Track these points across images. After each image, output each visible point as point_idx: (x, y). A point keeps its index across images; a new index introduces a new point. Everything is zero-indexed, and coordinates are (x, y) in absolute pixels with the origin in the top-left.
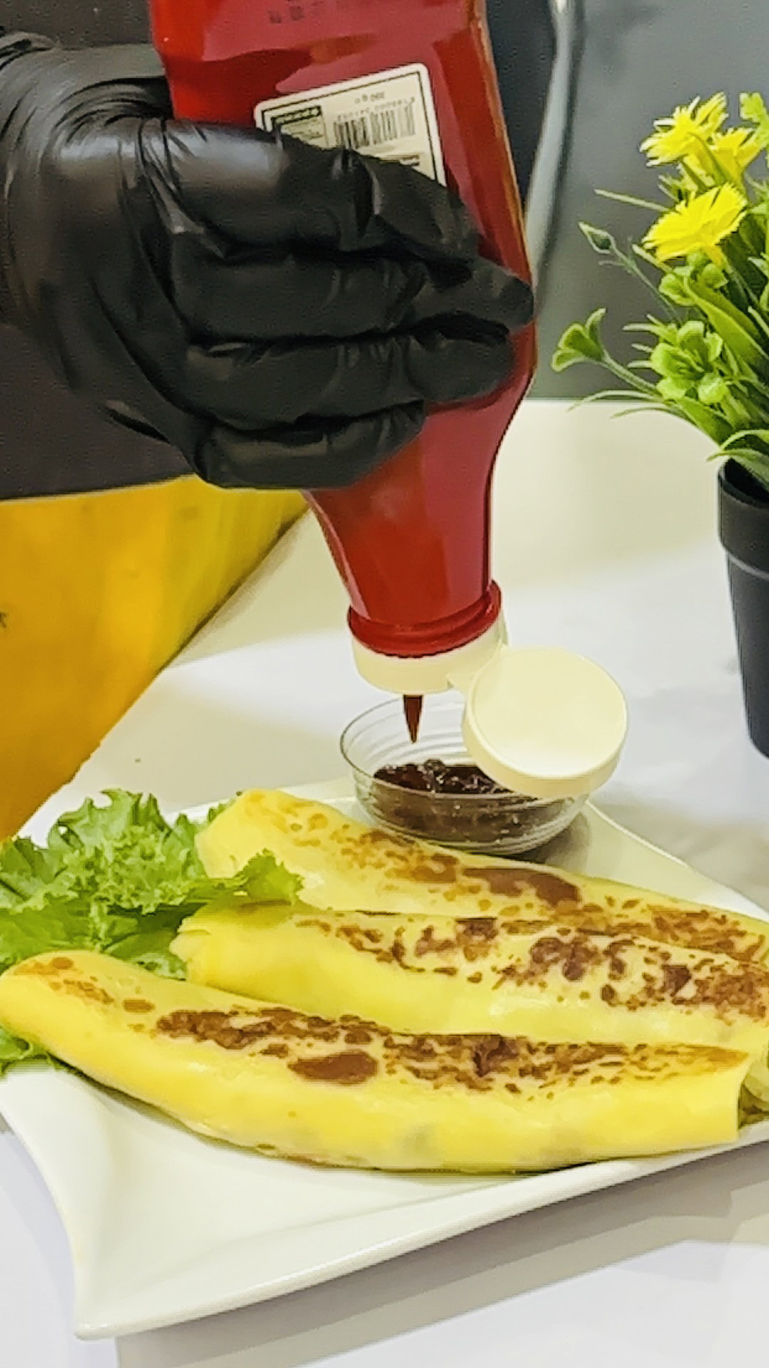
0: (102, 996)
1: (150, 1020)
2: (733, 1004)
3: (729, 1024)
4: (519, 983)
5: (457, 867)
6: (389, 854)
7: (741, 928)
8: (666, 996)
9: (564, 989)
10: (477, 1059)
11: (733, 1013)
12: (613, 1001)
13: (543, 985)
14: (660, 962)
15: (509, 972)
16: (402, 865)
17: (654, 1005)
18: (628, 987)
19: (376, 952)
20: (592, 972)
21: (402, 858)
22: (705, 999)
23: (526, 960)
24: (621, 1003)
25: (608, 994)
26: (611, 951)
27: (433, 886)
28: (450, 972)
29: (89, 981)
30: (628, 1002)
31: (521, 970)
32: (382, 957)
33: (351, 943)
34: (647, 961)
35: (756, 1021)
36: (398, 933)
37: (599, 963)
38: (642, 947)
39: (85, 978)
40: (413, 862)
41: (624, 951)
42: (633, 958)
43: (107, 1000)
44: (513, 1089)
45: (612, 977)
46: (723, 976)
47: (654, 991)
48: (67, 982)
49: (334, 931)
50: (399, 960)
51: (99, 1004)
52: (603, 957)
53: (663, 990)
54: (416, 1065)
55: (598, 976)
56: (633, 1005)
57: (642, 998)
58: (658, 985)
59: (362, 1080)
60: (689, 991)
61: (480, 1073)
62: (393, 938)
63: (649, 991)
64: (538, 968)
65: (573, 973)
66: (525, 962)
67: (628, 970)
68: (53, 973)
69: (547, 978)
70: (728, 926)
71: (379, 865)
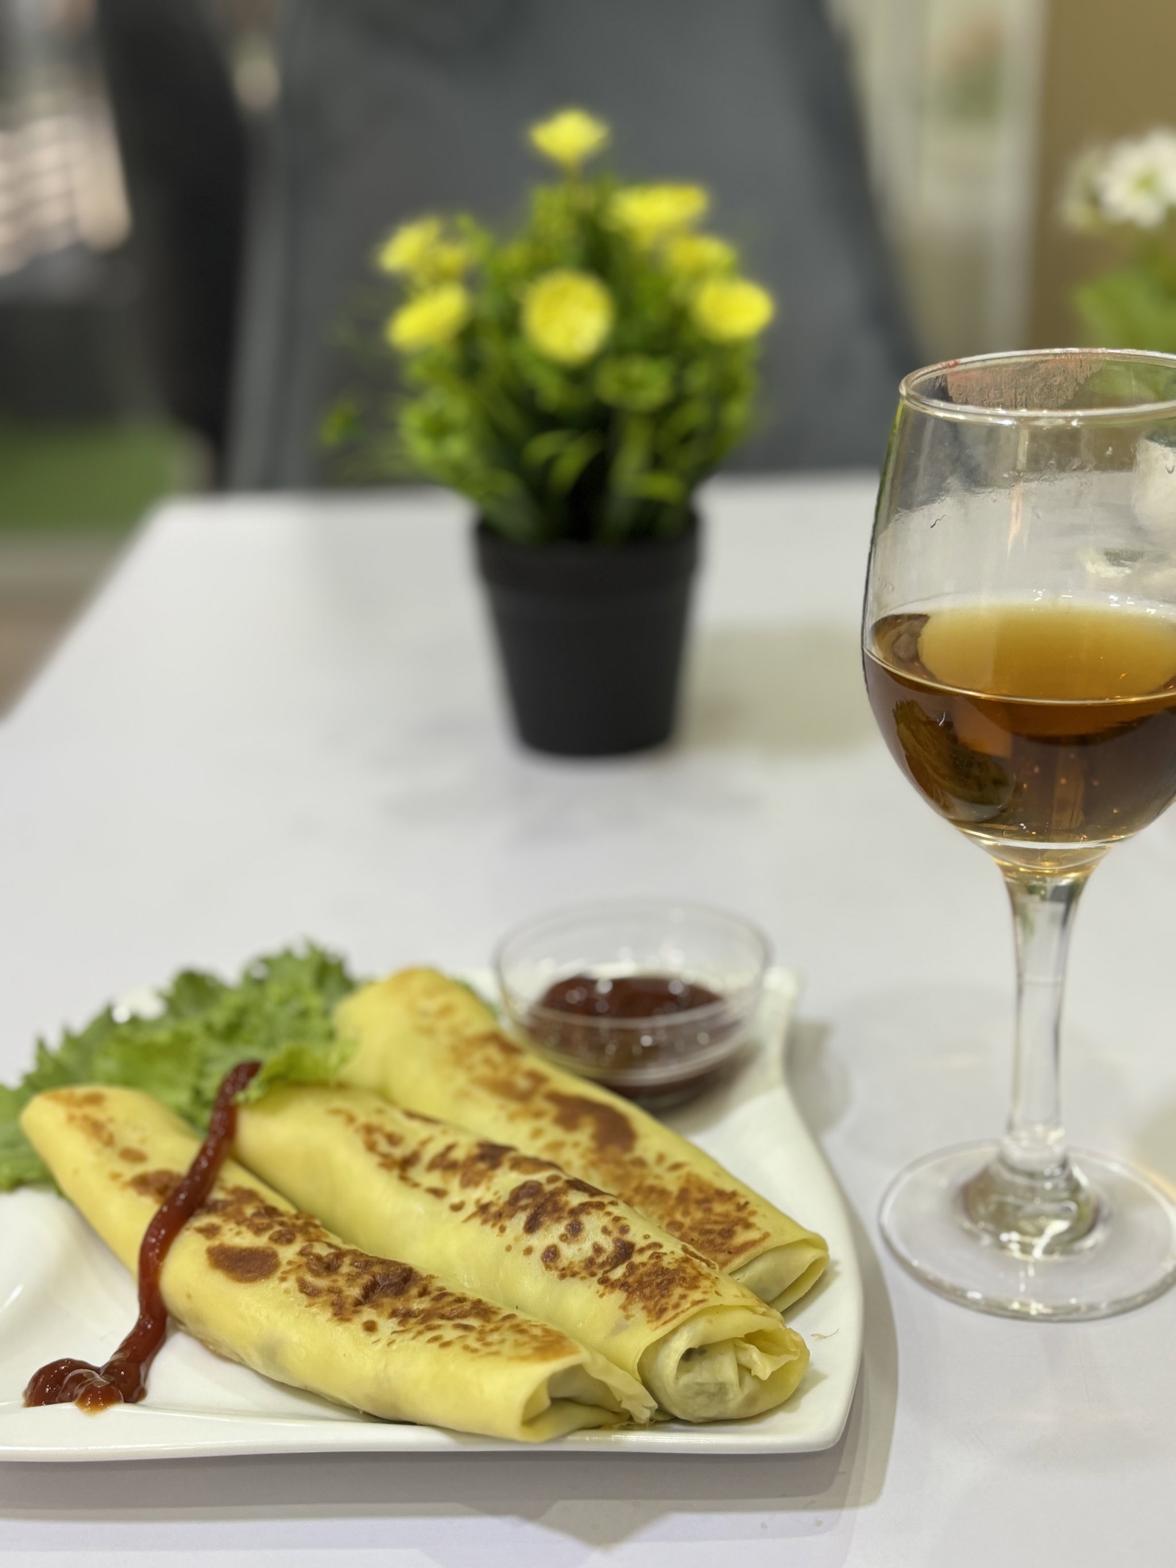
0: (106, 1139)
1: (131, 1171)
2: (643, 1296)
3: (628, 1317)
4: (485, 1223)
5: (545, 1088)
6: (486, 1060)
7: (753, 1220)
8: (600, 1272)
9: (516, 1239)
10: (369, 1288)
11: (637, 1310)
12: (550, 1264)
13: (502, 1230)
14: (616, 1235)
15: (484, 1207)
16: (490, 1073)
17: (583, 1279)
18: (572, 1253)
19: (385, 1156)
20: (547, 1228)
21: (495, 1068)
22: (624, 1287)
23: (504, 1200)
24: (557, 1268)
26: (575, 1212)
27: (505, 1102)
28: (438, 1193)
29: (105, 1121)
30: (563, 1270)
31: (494, 1210)
32: (388, 1163)
33: (366, 1142)
34: (605, 1231)
35: (649, 1323)
36: (424, 1143)
37: (559, 1219)
38: (609, 1214)
39: (102, 1117)
40: (502, 1073)
41: (589, 1214)
42: (593, 1224)
43: (109, 1141)
44: (370, 1327)
45: (563, 1238)
46: (656, 1265)
47: (595, 1263)
48: (85, 1118)
49: (356, 1126)
50: (404, 1171)
51: (98, 1146)
52: (565, 1214)
53: (603, 1265)
54: (309, 1278)
55: (551, 1234)
56: (567, 1273)
57: (578, 1267)
58: (601, 1258)
59: (253, 1280)
60: (618, 1273)
61: (359, 1303)
62: (415, 1146)
63: (590, 1262)
64: (508, 1211)
65: (531, 1227)
67: (583, 1233)
68: (79, 1106)
69: (507, 1223)
70: (743, 1214)
71: (471, 1069)
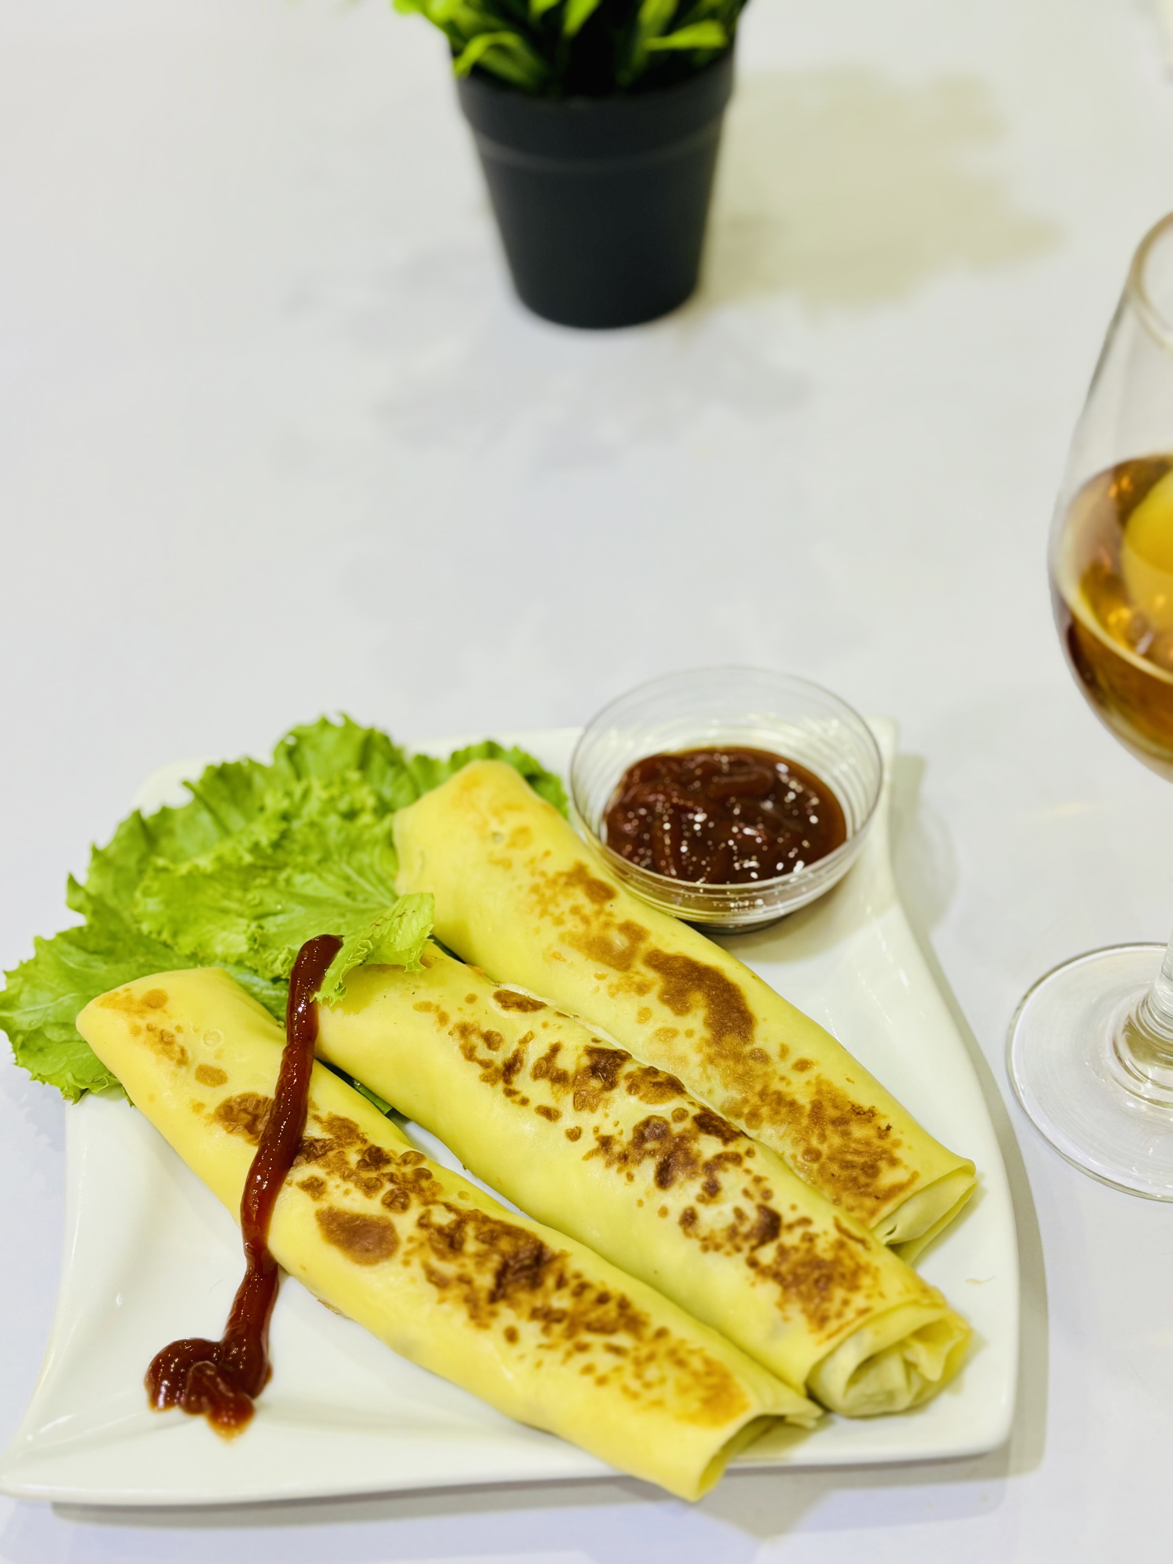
0: (178, 1055)
1: (214, 1098)
2: (800, 1294)
3: (786, 1319)
4: (609, 1164)
5: (644, 947)
6: (575, 910)
8: (746, 1246)
9: (647, 1194)
10: (501, 1275)
11: (795, 1310)
12: (690, 1230)
13: (630, 1177)
14: (758, 1200)
15: (605, 1143)
16: (581, 928)
17: (728, 1254)
18: (712, 1218)
20: (681, 1186)
21: (586, 920)
22: (777, 1276)
23: (628, 1136)
24: (697, 1236)
25: (689, 1219)
26: (711, 1167)
27: (603, 969)
28: (549, 1114)
29: (173, 1031)
30: (704, 1239)
31: (617, 1149)
32: (489, 1073)
33: (463, 1047)
34: (746, 1193)
35: (811, 1332)
36: (524, 1041)
37: (692, 1176)
38: (748, 1171)
39: (168, 1026)
40: (595, 929)
41: (726, 1170)
42: (732, 1183)
43: (183, 1060)
44: (511, 1336)
45: (701, 1199)
46: (809, 1251)
47: (737, 1234)
48: (150, 1029)
49: (450, 1026)
50: (508, 1081)
51: (171, 1066)
52: (700, 1170)
53: (747, 1237)
54: (434, 1261)
55: (686, 1193)
56: (709, 1244)
57: (720, 1238)
58: (745, 1228)
59: (373, 1262)
60: (767, 1254)
61: (493, 1298)
62: (515, 1046)
63: (733, 1232)
64: (634, 1153)
65: (664, 1178)
66: (624, 1139)
67: (722, 1195)
68: (140, 1012)
69: (635, 1170)
71: (559, 921)
